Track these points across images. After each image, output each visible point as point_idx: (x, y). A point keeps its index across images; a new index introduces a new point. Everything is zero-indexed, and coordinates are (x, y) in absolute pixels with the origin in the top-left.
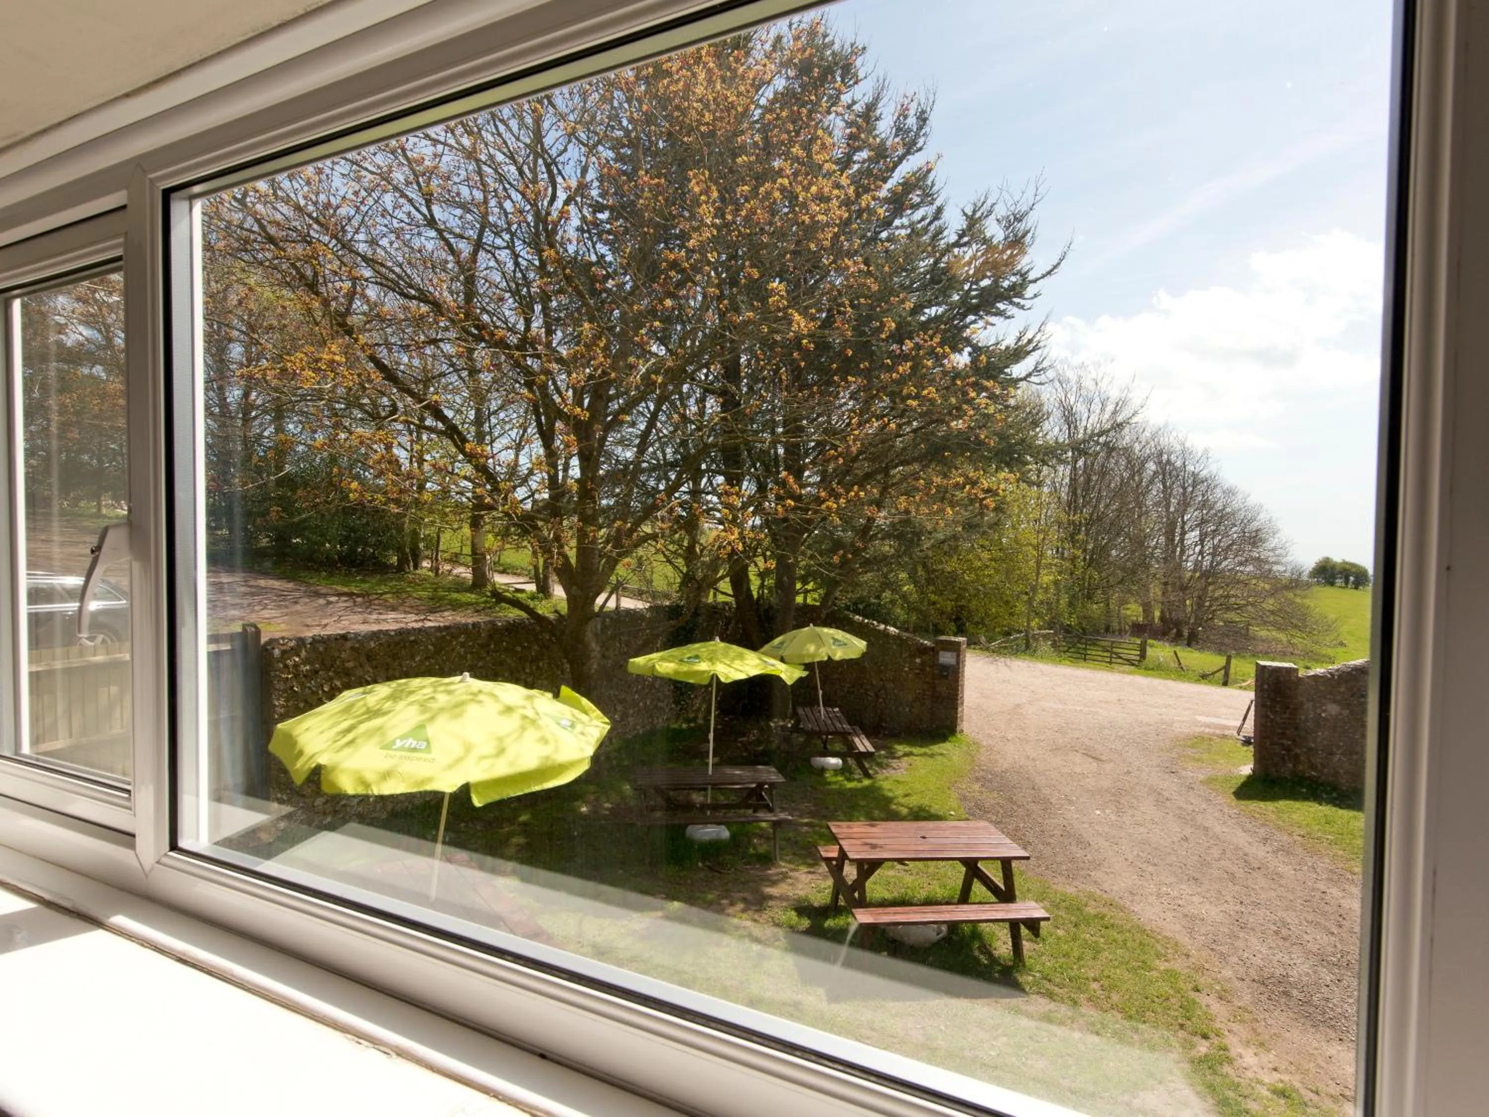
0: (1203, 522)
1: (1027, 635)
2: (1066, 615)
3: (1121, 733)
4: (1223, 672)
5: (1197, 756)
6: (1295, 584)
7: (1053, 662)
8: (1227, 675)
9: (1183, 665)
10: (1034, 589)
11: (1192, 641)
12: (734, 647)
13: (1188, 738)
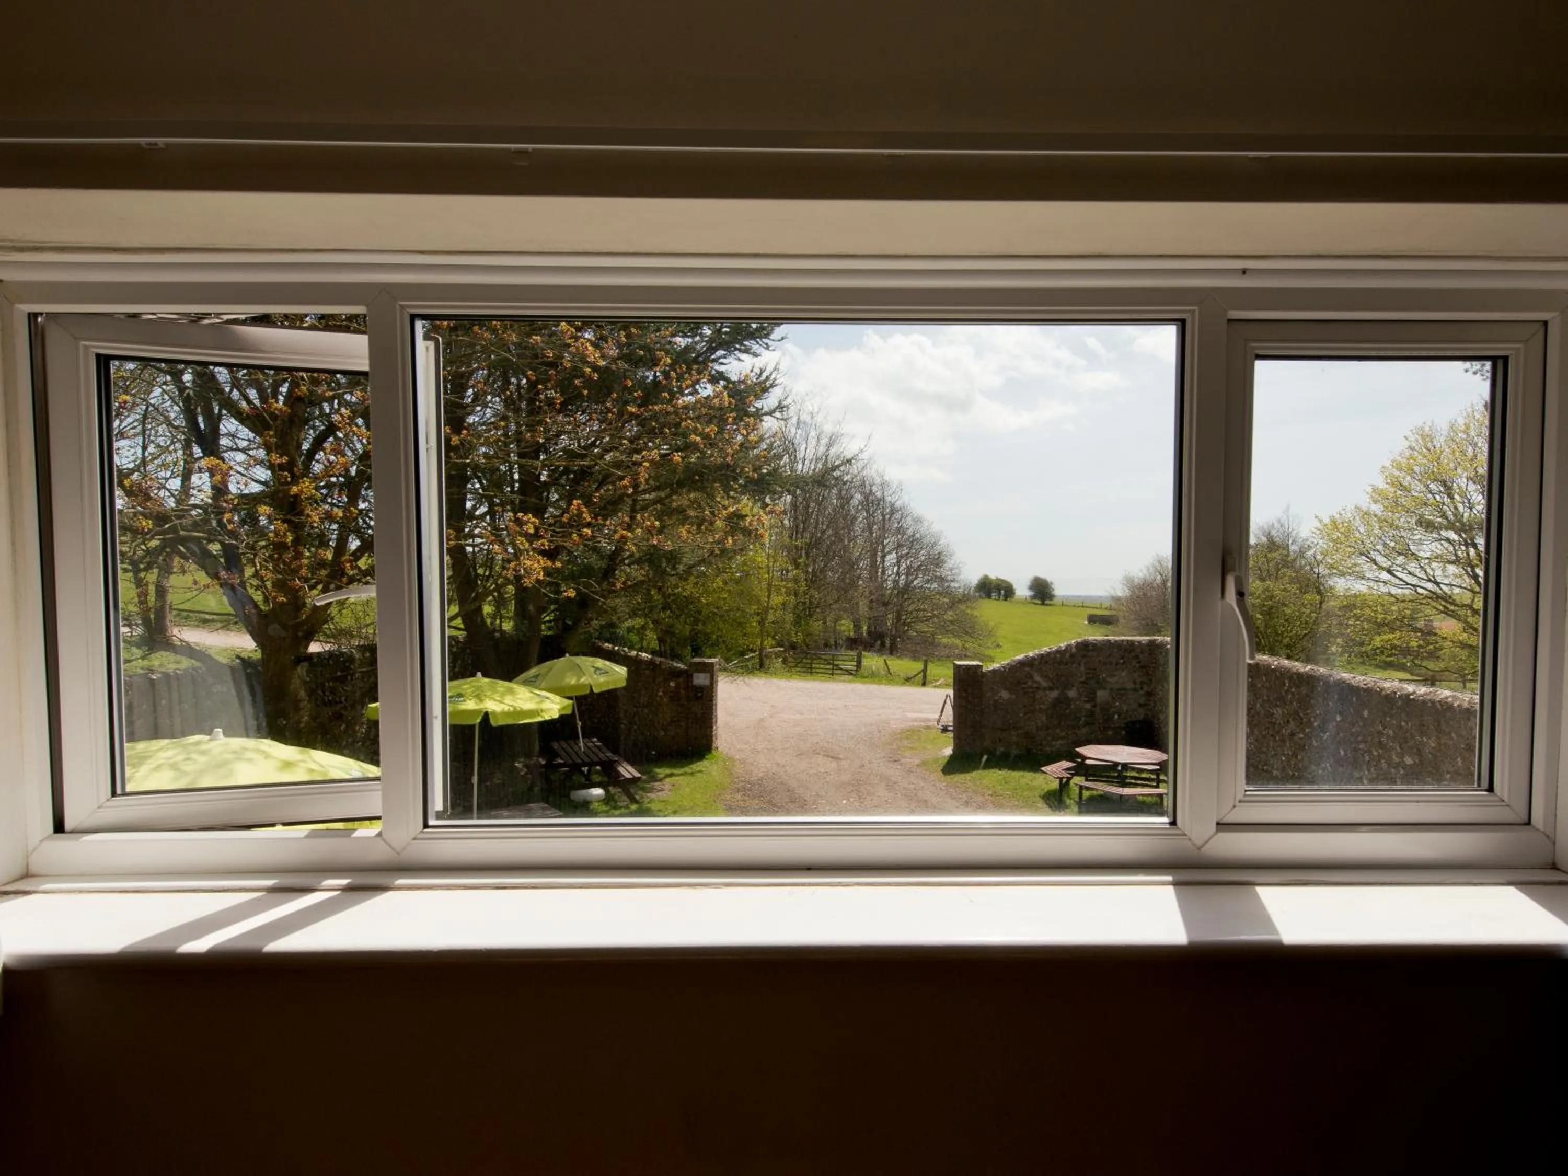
0: (899, 546)
1: (760, 654)
2: (793, 634)
3: (852, 734)
4: (921, 675)
5: (911, 745)
6: (965, 598)
7: (787, 678)
8: (925, 677)
9: (891, 671)
10: (767, 610)
11: (893, 650)
12: (500, 682)
13: (903, 731)
